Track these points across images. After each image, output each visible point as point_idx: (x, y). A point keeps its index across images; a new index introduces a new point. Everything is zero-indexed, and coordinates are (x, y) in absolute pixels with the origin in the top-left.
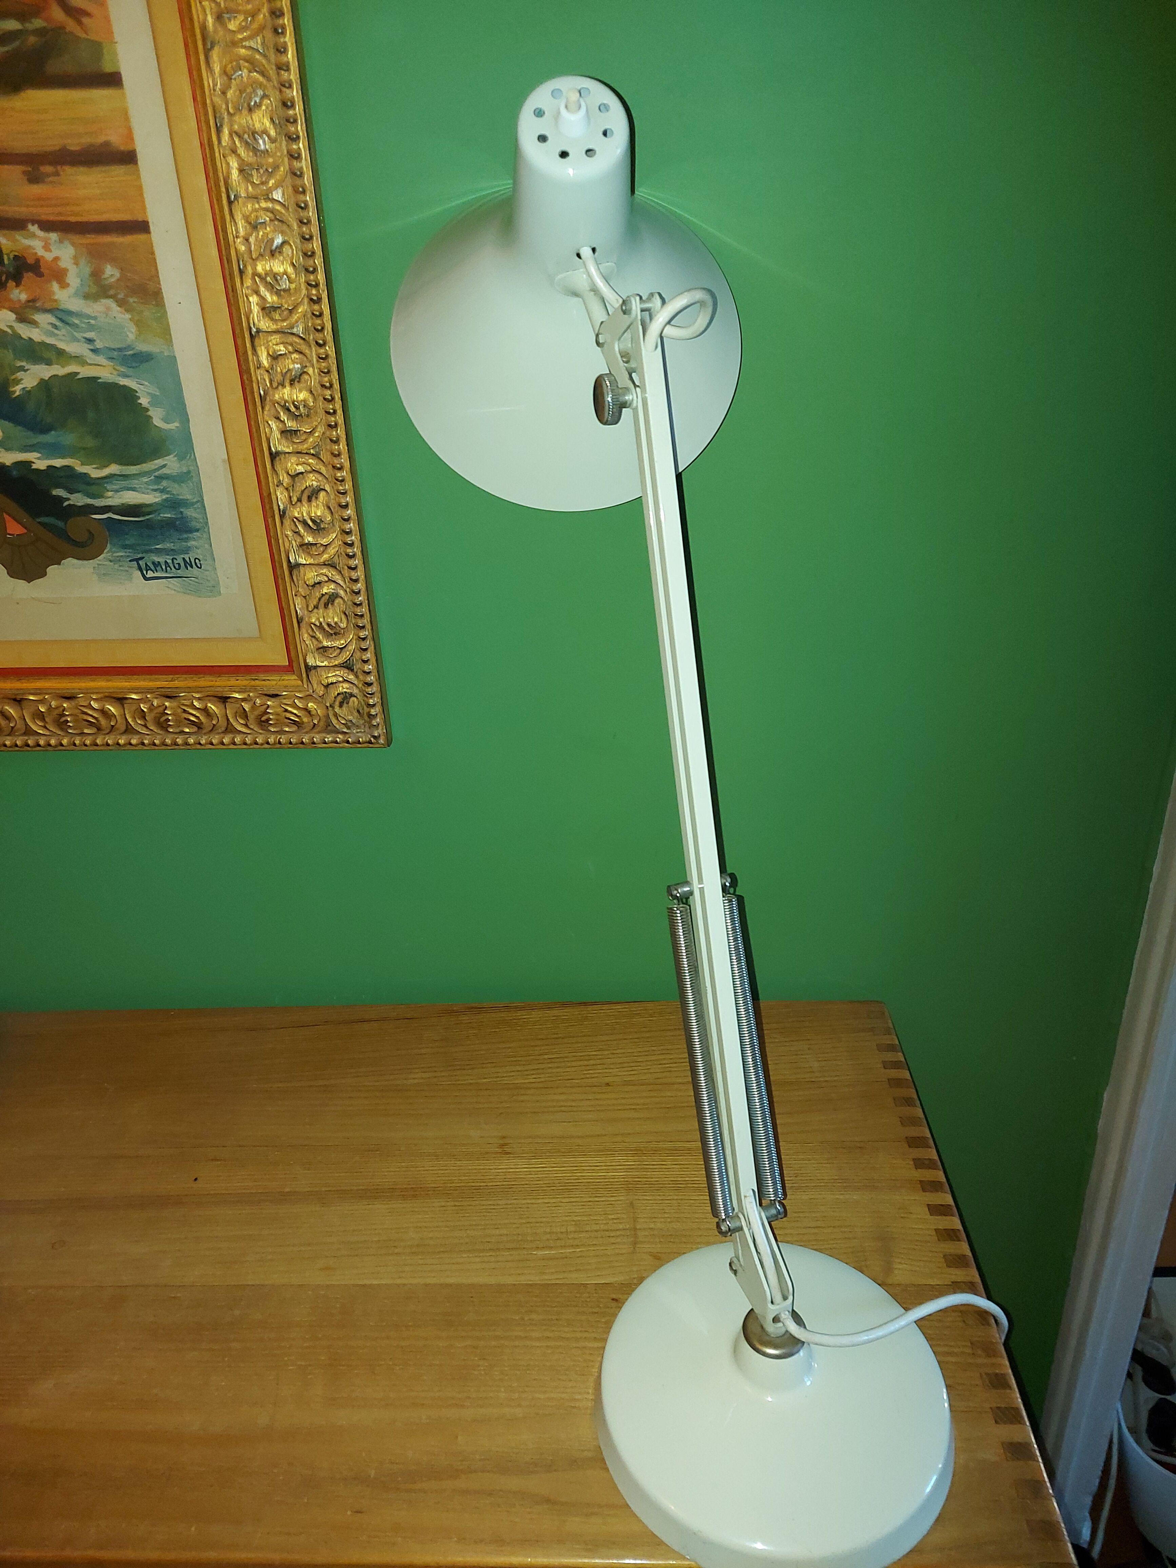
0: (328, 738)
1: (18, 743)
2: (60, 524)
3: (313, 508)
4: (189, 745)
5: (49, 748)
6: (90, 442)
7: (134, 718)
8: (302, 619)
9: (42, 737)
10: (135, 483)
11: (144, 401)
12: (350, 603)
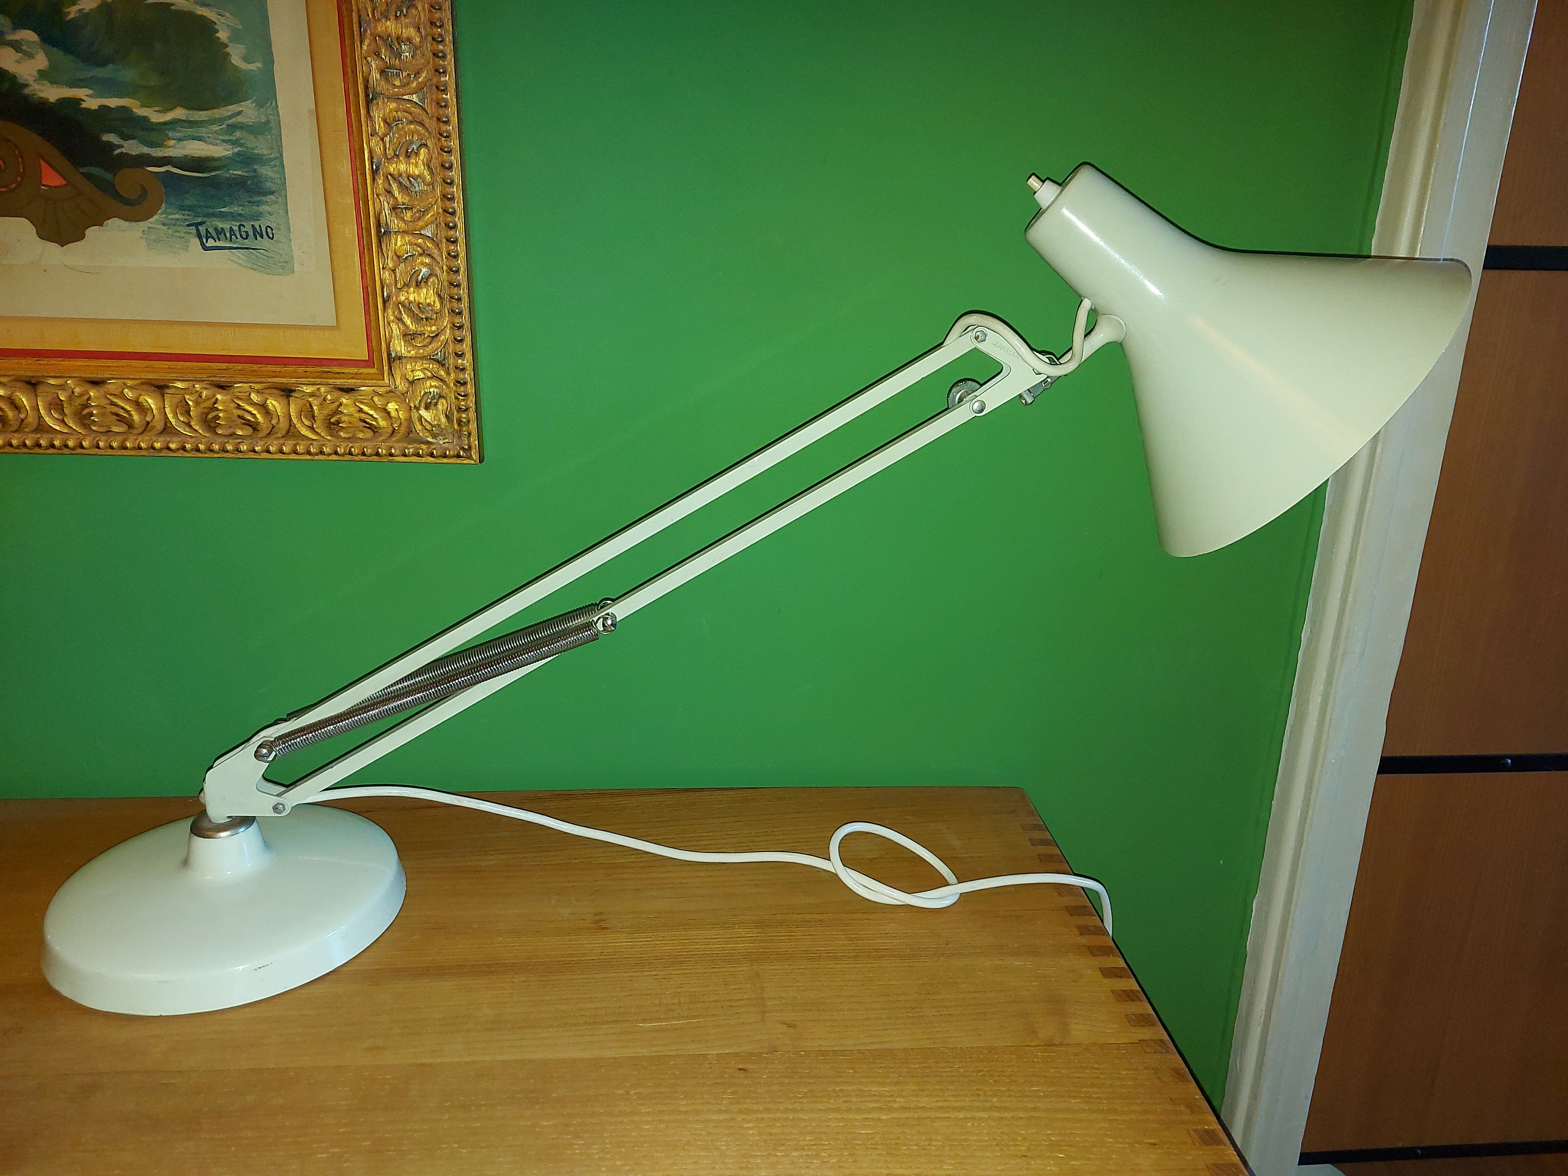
0: (409, 449)
1: (28, 442)
2: (109, 176)
3: (411, 165)
4: (241, 452)
5: (66, 451)
6: (153, 80)
7: (175, 415)
8: (389, 296)
9: (59, 436)
10: (203, 131)
11: (223, 35)
12: (446, 284)
